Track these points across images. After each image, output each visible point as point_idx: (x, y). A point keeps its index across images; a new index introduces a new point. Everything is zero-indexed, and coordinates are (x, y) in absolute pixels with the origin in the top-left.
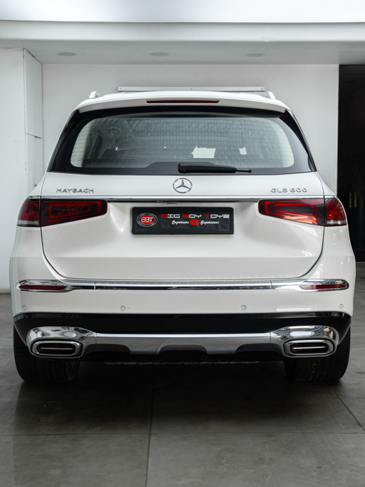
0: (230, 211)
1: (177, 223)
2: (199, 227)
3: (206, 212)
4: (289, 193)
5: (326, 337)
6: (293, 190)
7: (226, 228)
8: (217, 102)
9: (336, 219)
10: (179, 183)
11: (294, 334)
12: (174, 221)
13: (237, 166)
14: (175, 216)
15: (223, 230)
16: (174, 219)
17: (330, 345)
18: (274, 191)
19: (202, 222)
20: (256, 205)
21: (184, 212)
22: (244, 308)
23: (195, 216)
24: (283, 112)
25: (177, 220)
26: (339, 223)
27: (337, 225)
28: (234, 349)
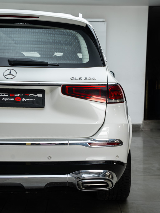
0: (43, 92)
1: (6, 99)
2: (21, 102)
3: (26, 92)
4: (83, 80)
5: (107, 178)
6: (86, 79)
7: (40, 104)
8: (38, 18)
9: (116, 99)
10: (8, 72)
11: (85, 176)
12: (3, 98)
13: (50, 62)
14: (5, 95)
15: (37, 105)
16: (4, 97)
17: (110, 183)
18: (73, 79)
19: (23, 99)
20: (60, 88)
21: (11, 92)
22: (49, 158)
23: (19, 95)
24: (85, 26)
25: (6, 97)
26: (118, 101)
27: (117, 103)
28: (43, 185)
